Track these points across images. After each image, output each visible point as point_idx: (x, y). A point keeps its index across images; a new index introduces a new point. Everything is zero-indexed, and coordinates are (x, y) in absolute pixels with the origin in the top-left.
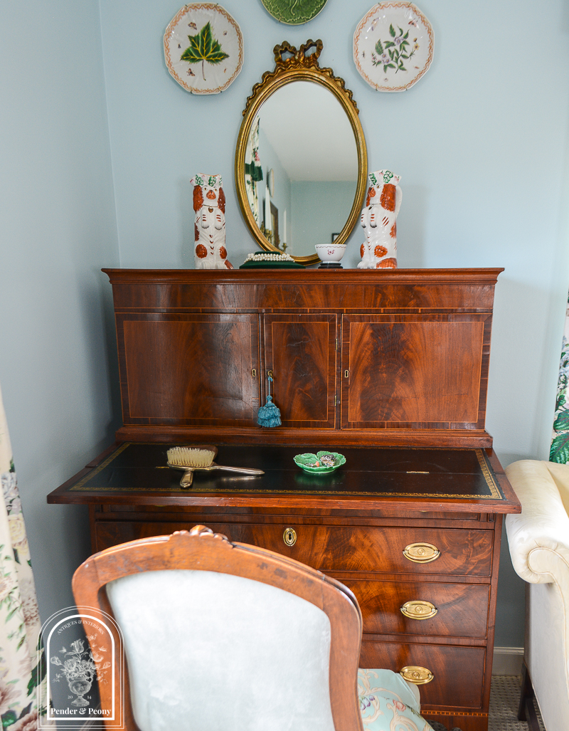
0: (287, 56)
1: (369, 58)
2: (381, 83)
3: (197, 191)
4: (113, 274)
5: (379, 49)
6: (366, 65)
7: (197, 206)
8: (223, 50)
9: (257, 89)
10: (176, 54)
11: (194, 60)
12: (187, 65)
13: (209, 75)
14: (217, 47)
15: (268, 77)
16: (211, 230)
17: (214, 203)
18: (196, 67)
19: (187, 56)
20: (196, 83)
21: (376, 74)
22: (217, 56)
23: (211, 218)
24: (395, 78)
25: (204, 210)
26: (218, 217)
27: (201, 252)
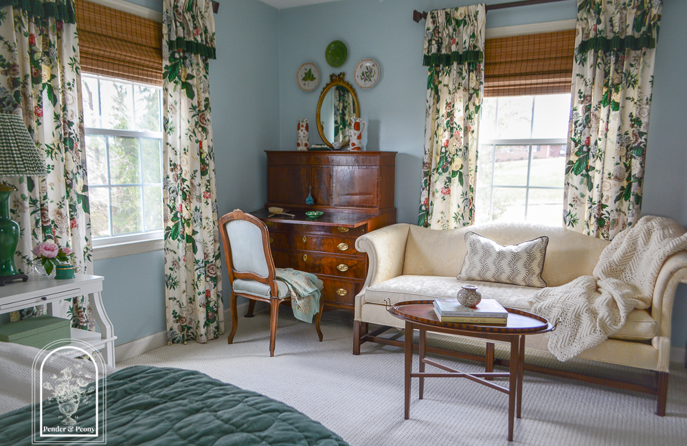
0: (334, 78)
1: (360, 77)
2: (363, 86)
3: (299, 124)
4: (268, 153)
5: (363, 74)
6: (359, 80)
7: (299, 129)
8: (315, 76)
9: (324, 89)
10: (300, 79)
11: (306, 80)
12: (303, 82)
13: (311, 85)
14: (313, 76)
15: (327, 85)
16: (302, 137)
17: (304, 129)
18: (306, 82)
19: (304, 79)
20: (306, 88)
21: (362, 83)
22: (313, 79)
23: (302, 133)
24: (368, 84)
25: (300, 131)
26: (304, 133)
27: (298, 145)
